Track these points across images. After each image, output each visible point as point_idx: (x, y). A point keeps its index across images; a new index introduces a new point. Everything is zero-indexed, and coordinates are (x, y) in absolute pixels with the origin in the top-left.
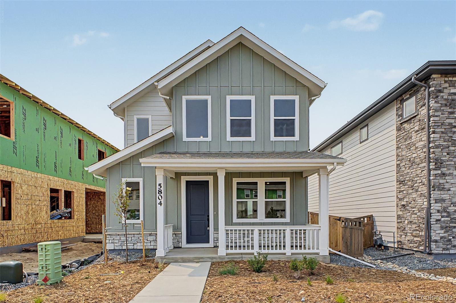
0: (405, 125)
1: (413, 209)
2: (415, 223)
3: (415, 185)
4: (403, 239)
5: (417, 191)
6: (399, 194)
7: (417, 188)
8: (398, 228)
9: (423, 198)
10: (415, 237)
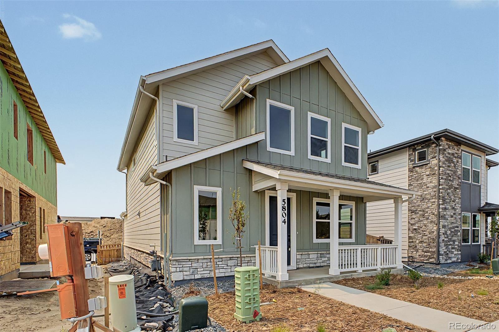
0: (417, 169)
1: (424, 232)
2: (426, 242)
3: (426, 215)
4: (415, 254)
5: (428, 219)
6: (410, 220)
7: (428, 217)
8: (409, 246)
9: (434, 224)
10: (426, 252)
